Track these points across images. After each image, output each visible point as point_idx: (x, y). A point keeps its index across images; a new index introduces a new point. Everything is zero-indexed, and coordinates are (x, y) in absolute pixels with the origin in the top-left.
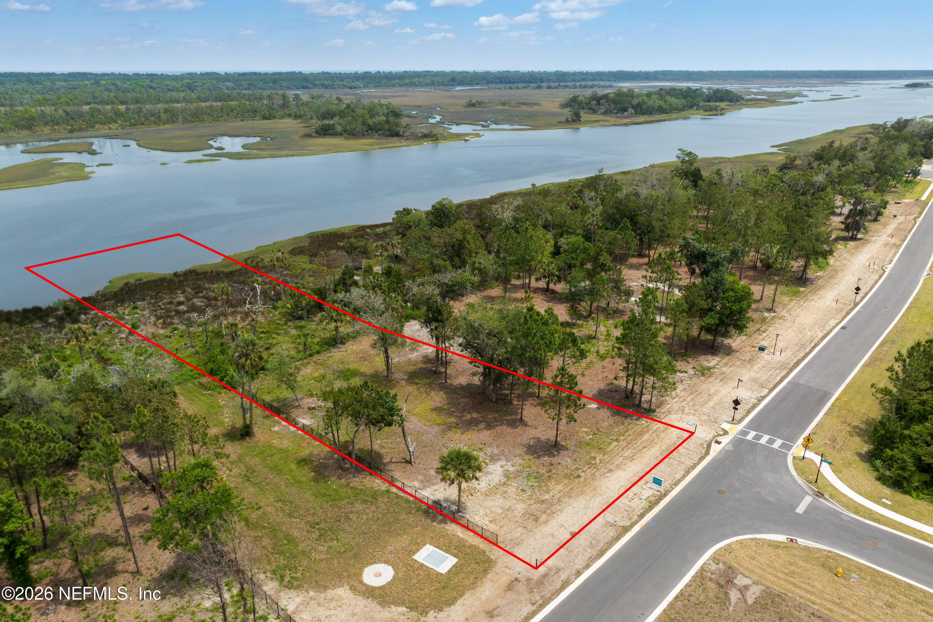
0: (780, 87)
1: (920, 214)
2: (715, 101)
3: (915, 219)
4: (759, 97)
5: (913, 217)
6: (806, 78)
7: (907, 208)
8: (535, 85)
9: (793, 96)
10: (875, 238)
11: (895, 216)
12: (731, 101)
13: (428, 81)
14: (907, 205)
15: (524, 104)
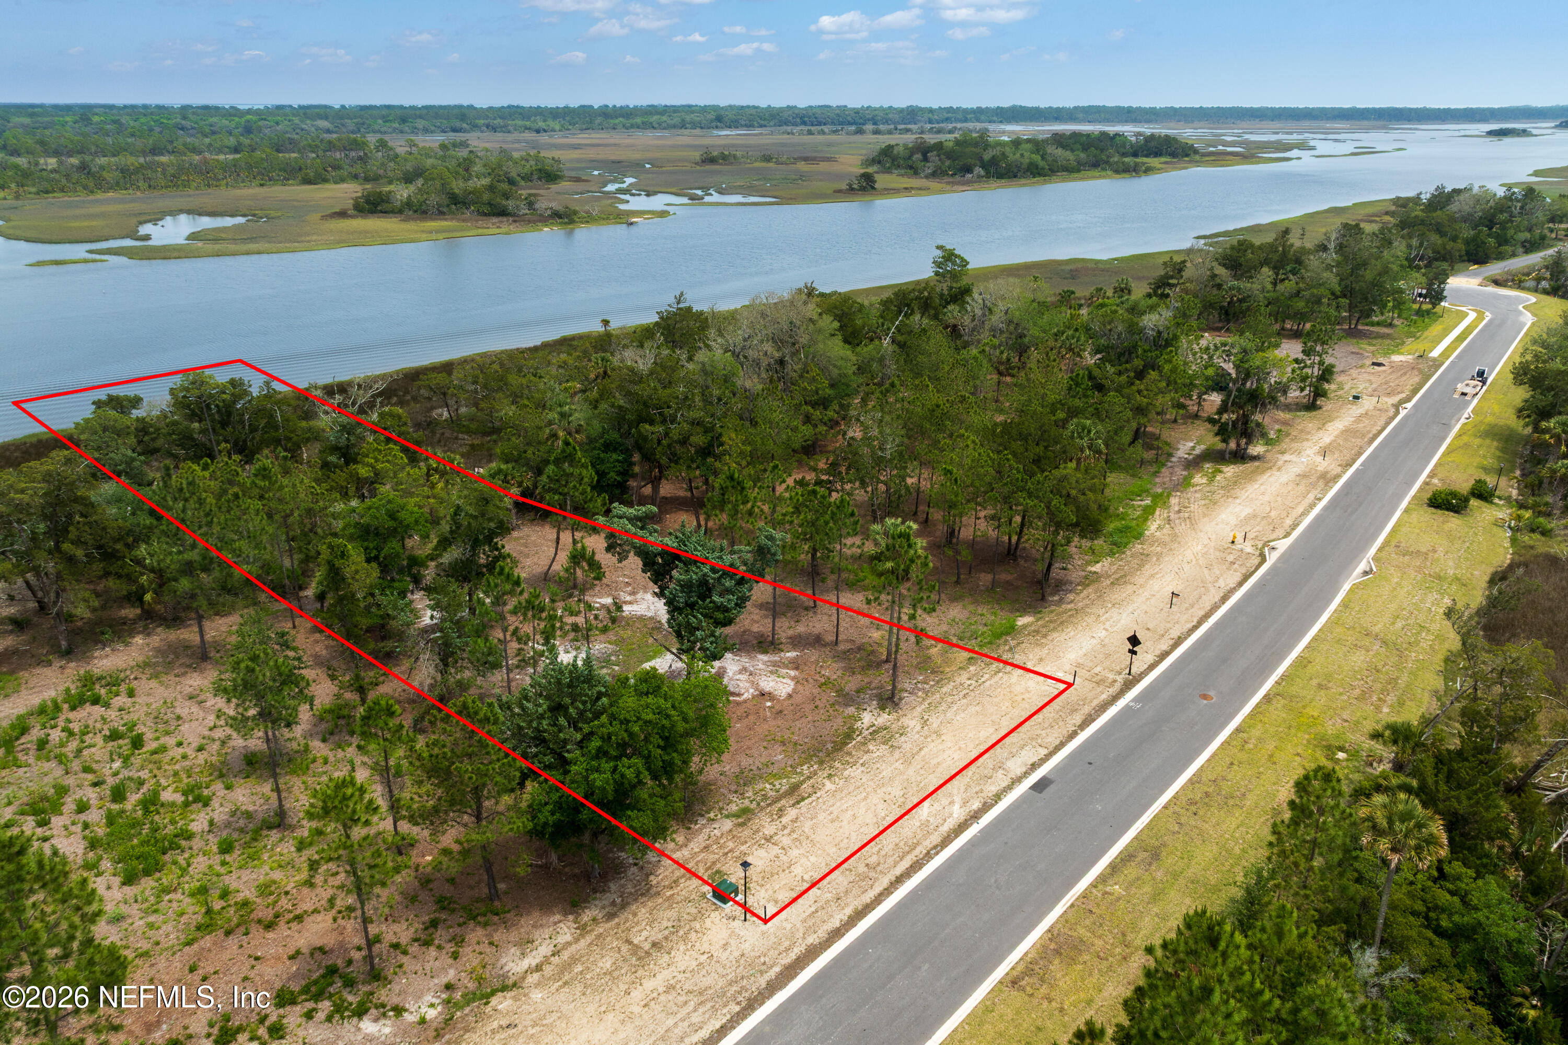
0: (1277, 133)
1: (1415, 391)
2: (1147, 156)
3: (1397, 407)
4: (1229, 149)
5: (1395, 399)
6: (1328, 119)
7: (1393, 376)
8: (853, 128)
9: (1288, 147)
10: (1287, 457)
11: (1356, 398)
12: (1173, 155)
13: (676, 120)
14: (1394, 367)
15: (806, 159)
